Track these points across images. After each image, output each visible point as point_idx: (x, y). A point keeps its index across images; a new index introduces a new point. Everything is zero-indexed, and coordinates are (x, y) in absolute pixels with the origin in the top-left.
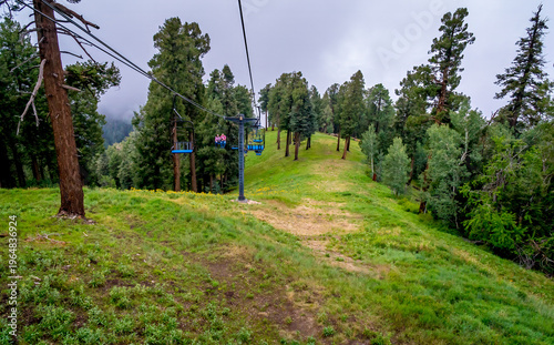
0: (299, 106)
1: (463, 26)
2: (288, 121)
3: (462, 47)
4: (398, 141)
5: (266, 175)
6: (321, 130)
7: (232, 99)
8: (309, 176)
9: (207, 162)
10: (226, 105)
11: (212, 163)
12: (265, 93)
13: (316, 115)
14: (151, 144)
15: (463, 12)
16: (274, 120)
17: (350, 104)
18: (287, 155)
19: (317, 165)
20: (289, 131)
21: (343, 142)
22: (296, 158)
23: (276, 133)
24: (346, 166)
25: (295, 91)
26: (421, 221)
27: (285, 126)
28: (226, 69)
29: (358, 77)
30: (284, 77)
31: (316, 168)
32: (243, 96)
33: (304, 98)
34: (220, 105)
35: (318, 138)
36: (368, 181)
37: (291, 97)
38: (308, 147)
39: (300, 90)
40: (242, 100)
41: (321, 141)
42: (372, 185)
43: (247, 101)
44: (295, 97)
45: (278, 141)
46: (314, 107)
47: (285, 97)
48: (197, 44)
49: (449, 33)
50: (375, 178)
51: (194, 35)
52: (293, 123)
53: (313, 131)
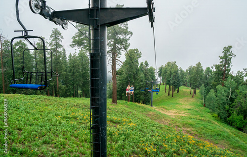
0: (174, 75)
1: (230, 52)
2: (169, 81)
3: (230, 59)
4: (212, 91)
5: (160, 102)
6: (184, 85)
7: (148, 73)
8: (177, 103)
9: (138, 96)
10: (146, 75)
11: (139, 97)
12: (161, 69)
13: (181, 79)
14: (121, 89)
15: (230, 47)
16: (164, 80)
17: (195, 75)
18: (169, 95)
19: (181, 100)
20: (170, 85)
21: (193, 90)
22: (172, 96)
23: (164, 86)
24: (193, 100)
25: (172, 70)
26: (216, 119)
27: (168, 83)
28: (146, 62)
29: (199, 64)
30: (168, 64)
31: (180, 101)
32: (152, 71)
33: (176, 72)
34: (144, 75)
35: (182, 88)
36: (202, 107)
37: (171, 72)
38: (178, 92)
39: (175, 70)
40: (151, 73)
41: (184, 90)
42: (203, 108)
43: (153, 73)
44: (172, 72)
45: (166, 89)
46: (180, 76)
47: (169, 72)
48: (137, 55)
49: (226, 54)
50: (204, 106)
51: (136, 52)
52: (171, 82)
53: (180, 85)
